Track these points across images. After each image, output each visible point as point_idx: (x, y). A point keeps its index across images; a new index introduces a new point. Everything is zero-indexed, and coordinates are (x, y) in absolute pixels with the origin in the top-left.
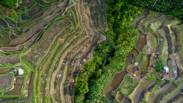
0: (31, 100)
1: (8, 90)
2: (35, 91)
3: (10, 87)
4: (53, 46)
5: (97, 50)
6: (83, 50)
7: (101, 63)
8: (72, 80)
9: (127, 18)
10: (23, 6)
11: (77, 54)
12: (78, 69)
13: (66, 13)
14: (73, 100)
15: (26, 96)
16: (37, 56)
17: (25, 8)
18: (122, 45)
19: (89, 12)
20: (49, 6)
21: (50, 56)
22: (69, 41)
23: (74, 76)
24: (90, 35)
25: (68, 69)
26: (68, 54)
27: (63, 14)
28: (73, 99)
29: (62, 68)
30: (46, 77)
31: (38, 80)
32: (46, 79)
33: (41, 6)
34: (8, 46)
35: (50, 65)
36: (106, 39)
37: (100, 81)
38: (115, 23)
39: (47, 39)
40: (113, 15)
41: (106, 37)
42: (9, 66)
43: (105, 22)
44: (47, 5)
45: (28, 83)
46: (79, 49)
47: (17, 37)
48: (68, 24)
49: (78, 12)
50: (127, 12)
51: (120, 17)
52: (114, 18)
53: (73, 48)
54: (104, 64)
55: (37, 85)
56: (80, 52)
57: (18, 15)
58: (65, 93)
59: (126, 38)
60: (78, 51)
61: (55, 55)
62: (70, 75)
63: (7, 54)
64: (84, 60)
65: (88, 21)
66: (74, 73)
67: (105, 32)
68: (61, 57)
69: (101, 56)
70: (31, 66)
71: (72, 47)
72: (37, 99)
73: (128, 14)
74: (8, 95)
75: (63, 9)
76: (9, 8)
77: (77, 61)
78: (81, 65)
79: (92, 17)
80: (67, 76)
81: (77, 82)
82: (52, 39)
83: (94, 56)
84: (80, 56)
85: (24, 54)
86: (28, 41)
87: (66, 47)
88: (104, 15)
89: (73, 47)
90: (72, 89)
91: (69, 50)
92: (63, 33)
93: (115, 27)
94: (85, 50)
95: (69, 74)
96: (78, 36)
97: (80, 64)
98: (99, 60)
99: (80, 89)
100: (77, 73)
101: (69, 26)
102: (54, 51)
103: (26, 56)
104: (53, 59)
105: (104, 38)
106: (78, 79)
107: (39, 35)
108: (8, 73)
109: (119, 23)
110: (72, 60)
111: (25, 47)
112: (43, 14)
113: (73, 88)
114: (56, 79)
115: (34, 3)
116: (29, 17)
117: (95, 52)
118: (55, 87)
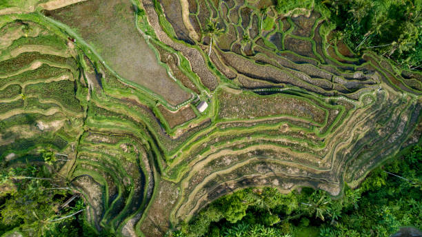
0: (172, 149)
1: (168, 108)
2: (188, 144)
3: (173, 108)
4: (267, 122)
5: (308, 192)
6: (290, 169)
7: (289, 212)
8: (232, 183)
9: (401, 209)
10: (292, 23)
11: (278, 165)
12: (255, 181)
13: (332, 103)
14: (204, 206)
15: (174, 138)
16: (237, 110)
17: (293, 29)
18: (345, 231)
19: (362, 135)
20: (323, 61)
21: (249, 128)
22: (290, 139)
23: (240, 184)
24: (324, 165)
25: (246, 166)
26: (269, 151)
27: (328, 99)
28: (206, 205)
29: (241, 157)
30: (215, 144)
31: (204, 136)
32: (212, 147)
33: (315, 50)
34: (220, 54)
35: (235, 137)
36: (337, 196)
37: (261, 232)
38: (376, 191)
39: (272, 105)
40: (388, 179)
41: (340, 194)
42: (197, 81)
43: (365, 172)
44: (322, 59)
45: (192, 127)
46: (289, 163)
47: (241, 54)
48: (318, 122)
49: (349, 120)
50: (412, 201)
51: (394, 194)
52: (384, 183)
53: (283, 153)
54: (289, 218)
55: (196, 141)
56: (284, 167)
57: (274, 28)
58: (206, 187)
59: (364, 231)
60: (284, 163)
61: (255, 133)
62: (240, 175)
63: (210, 64)
64: (276, 182)
65: (346, 145)
66: (246, 180)
67: (346, 185)
68: (258, 143)
69: (299, 204)
70: (217, 111)
71: (284, 149)
72: (179, 155)
73: (411, 206)
74: (162, 113)
75: (336, 91)
76: (275, 8)
77: (267, 172)
78: (265, 181)
79: (357, 145)
80: (233, 172)
81: (234, 193)
82: (278, 113)
83: (293, 193)
84: (277, 171)
85: (228, 88)
86: (247, 78)
87: (279, 140)
88: (377, 162)
89: (285, 151)
90: (219, 192)
91: (276, 148)
92: (298, 124)
93: (370, 196)
94: (293, 173)
95: (238, 173)
96: (310, 148)
97: (266, 179)
98: (293, 206)
99: (231, 208)
100: (248, 183)
101: (317, 124)
102: (261, 128)
103: (226, 94)
104: (248, 135)
105: (335, 191)
106: (240, 192)
107: (268, 87)
108: (189, 90)
109: (382, 200)
110: (263, 163)
111: (236, 80)
112: (304, 65)
113: (222, 192)
114: (220, 159)
115: (310, 36)
116: (283, 45)
117: (299, 190)
118: (207, 166)
